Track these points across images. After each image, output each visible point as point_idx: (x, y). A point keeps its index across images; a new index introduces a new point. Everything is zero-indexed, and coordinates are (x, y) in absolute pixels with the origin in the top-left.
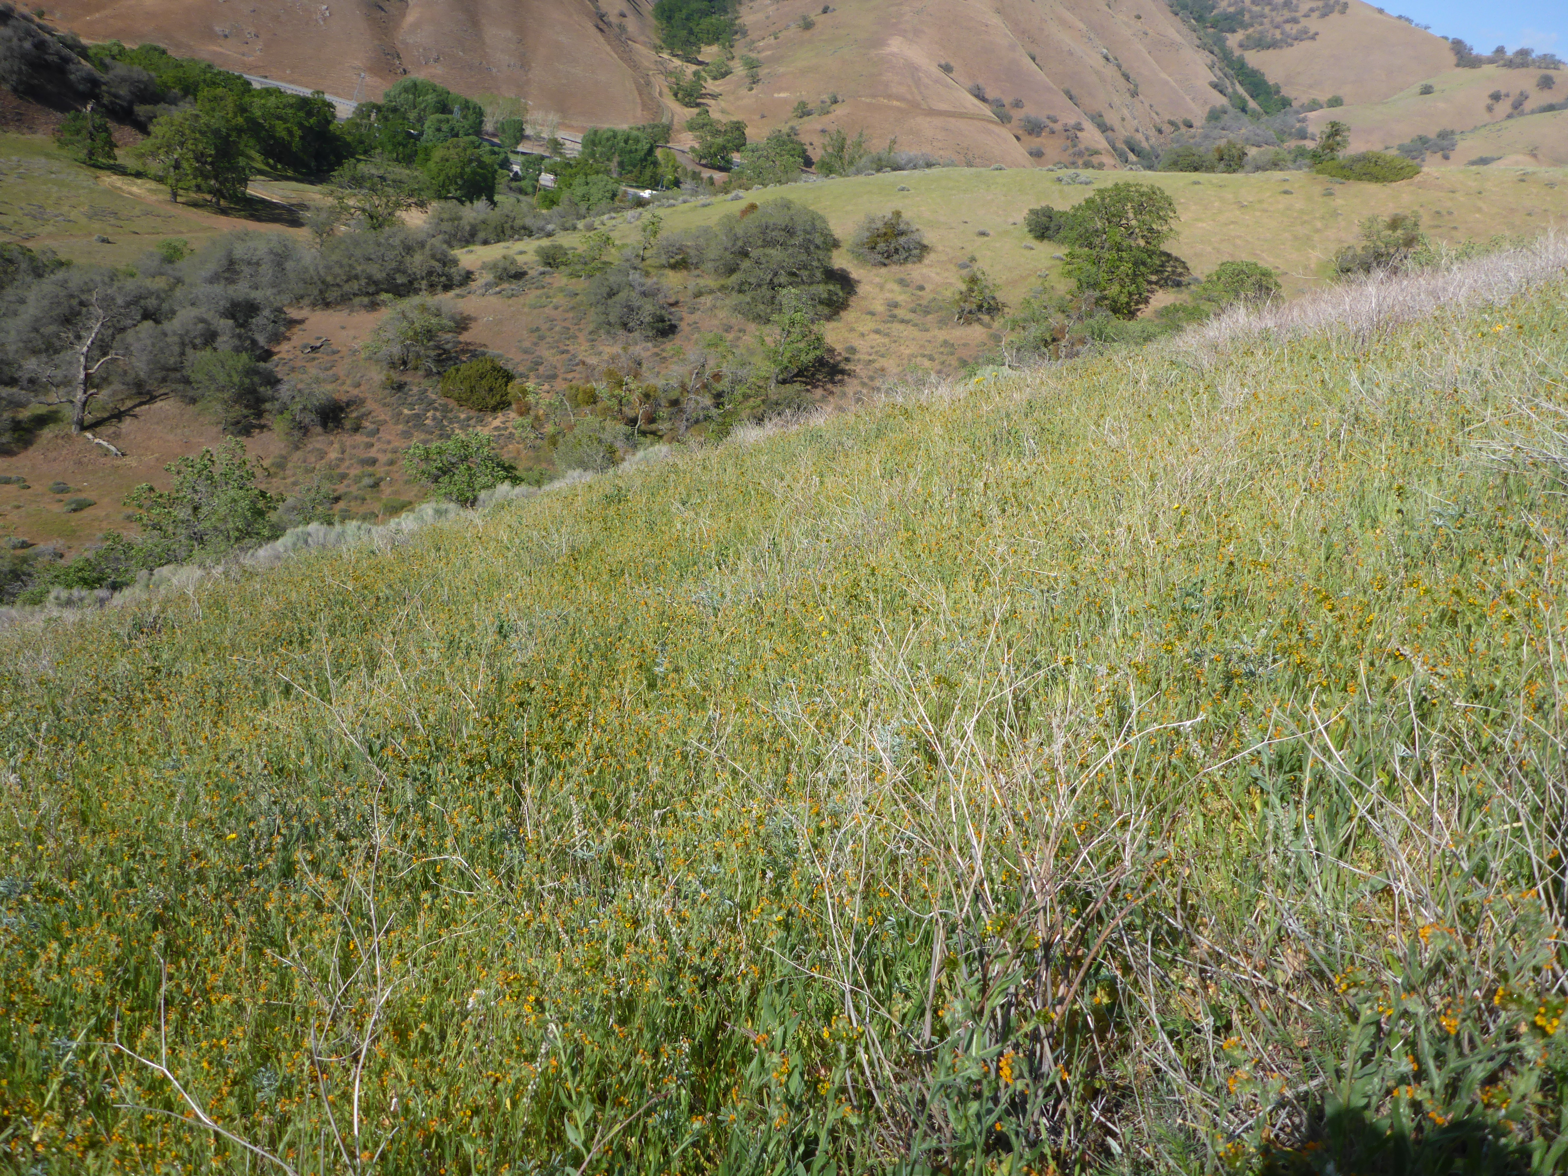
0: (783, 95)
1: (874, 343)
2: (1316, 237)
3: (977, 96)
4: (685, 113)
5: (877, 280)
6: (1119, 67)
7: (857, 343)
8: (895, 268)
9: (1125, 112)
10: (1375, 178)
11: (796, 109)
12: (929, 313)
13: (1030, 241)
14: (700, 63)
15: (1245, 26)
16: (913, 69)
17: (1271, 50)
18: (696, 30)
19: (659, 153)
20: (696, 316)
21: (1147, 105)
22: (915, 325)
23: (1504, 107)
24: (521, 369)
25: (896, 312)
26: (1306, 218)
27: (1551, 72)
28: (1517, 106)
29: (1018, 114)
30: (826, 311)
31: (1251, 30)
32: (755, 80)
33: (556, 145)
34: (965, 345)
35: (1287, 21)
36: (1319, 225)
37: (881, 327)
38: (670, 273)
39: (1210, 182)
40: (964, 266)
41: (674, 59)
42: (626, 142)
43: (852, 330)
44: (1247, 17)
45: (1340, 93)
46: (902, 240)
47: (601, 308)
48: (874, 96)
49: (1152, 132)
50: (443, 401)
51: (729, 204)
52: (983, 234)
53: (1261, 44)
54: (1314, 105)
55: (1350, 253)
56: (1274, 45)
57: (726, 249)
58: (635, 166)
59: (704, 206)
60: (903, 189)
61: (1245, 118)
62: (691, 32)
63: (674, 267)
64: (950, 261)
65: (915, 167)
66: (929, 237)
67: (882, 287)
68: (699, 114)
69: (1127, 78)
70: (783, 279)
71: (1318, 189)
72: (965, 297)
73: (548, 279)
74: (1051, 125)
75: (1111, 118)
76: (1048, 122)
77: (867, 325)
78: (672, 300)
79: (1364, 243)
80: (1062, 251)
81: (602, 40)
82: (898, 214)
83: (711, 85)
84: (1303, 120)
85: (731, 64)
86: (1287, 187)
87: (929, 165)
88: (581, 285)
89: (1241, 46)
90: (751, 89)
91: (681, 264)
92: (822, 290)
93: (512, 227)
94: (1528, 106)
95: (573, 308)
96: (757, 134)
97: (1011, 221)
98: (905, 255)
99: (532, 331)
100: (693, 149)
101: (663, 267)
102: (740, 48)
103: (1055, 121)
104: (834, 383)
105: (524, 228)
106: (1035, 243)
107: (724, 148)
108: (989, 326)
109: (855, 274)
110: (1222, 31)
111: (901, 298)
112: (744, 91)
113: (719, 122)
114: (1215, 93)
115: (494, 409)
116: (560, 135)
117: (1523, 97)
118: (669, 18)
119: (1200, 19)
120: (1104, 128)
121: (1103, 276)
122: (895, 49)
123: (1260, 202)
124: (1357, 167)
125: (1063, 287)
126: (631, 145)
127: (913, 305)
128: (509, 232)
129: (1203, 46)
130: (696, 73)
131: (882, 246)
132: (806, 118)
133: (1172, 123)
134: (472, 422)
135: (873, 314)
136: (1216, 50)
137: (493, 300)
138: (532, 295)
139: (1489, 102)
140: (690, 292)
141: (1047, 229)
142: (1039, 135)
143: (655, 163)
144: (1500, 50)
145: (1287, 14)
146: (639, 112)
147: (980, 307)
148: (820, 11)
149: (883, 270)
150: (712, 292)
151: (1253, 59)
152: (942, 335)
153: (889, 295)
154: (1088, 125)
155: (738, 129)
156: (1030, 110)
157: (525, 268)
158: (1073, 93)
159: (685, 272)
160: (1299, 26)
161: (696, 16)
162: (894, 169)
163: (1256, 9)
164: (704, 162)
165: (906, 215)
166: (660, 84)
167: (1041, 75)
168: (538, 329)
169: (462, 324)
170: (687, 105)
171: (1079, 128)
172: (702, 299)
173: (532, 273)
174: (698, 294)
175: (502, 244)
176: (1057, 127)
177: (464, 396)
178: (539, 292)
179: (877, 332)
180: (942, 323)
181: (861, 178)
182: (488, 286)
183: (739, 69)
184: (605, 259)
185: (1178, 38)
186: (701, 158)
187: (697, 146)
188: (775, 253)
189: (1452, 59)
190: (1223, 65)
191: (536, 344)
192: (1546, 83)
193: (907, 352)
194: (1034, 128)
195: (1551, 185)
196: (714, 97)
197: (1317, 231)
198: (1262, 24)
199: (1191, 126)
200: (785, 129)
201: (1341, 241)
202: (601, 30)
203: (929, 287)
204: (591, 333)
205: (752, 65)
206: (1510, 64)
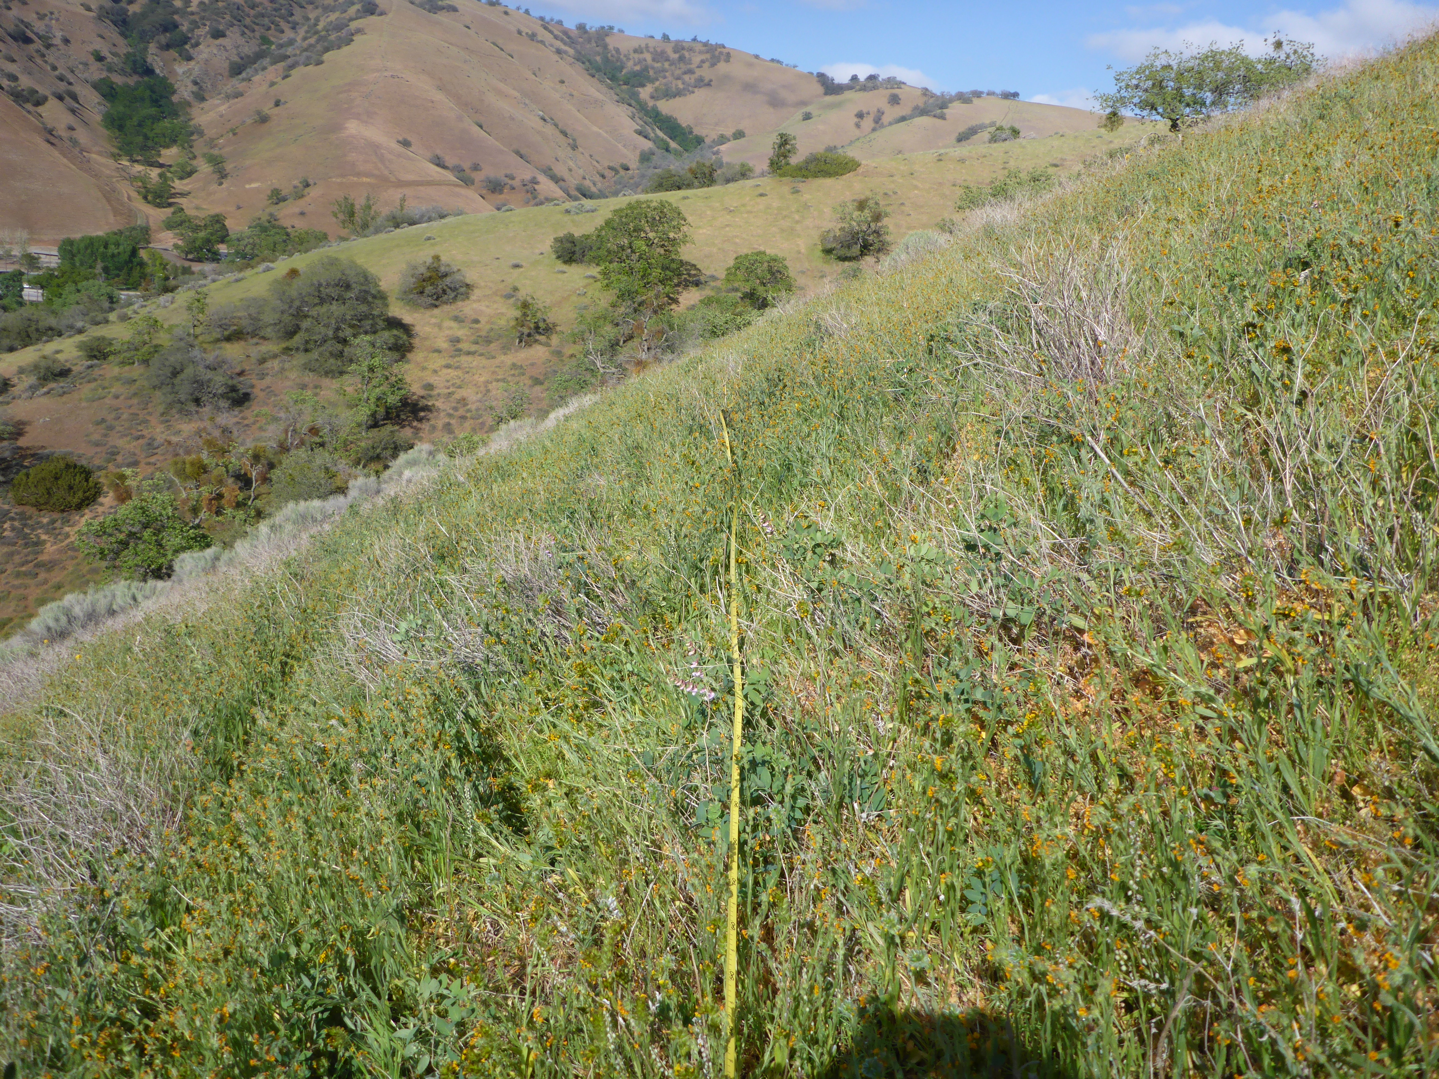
0: (253, 185)
1: (448, 377)
2: (798, 227)
3: (438, 165)
4: (156, 215)
5: (433, 320)
6: (556, 125)
7: (433, 380)
8: (446, 308)
9: (571, 163)
10: (828, 174)
11: (270, 197)
12: (490, 342)
13: (560, 266)
14: (161, 166)
15: (652, 81)
16: (375, 147)
17: (677, 98)
18: (151, 135)
19: (143, 254)
20: (268, 380)
21: (587, 155)
22: (481, 355)
23: (868, 123)
24: (97, 462)
25: (460, 346)
26: (785, 213)
27: (896, 91)
28: (877, 120)
29: (478, 177)
30: (396, 355)
31: (657, 83)
32: (222, 176)
33: (32, 260)
34: (532, 365)
35: (685, 73)
36: (797, 217)
37: (451, 361)
38: (227, 346)
39: (696, 195)
40: (509, 296)
41: (136, 165)
42: (106, 247)
43: (424, 369)
44: (651, 73)
45: (741, 127)
46: (448, 281)
47: (169, 388)
48: (343, 176)
49: (597, 178)
50: (19, 509)
51: (262, 275)
52: (517, 266)
53: (668, 94)
54: (723, 139)
55: (832, 235)
56: (678, 94)
57: (283, 312)
58: (120, 269)
59: (237, 281)
60: (429, 239)
61: (671, 157)
62: (146, 138)
63: (228, 339)
64: (495, 293)
65: (430, 220)
66: (471, 276)
67: (440, 327)
68: (174, 213)
69: (565, 134)
70: (348, 332)
71: (786, 189)
72: (520, 322)
73: (97, 372)
74: (510, 182)
75: (560, 170)
76: (507, 180)
77: (437, 362)
78: (238, 370)
79: (839, 226)
80: (594, 271)
81: (56, 153)
82: (437, 258)
83: (178, 185)
84: (717, 153)
85: (194, 162)
86: (761, 191)
87: (442, 217)
88: (137, 371)
89: (652, 97)
90: (221, 184)
91: (235, 336)
92: (387, 336)
93: (37, 330)
94: (886, 119)
95: (135, 394)
96: (237, 225)
97: (538, 251)
98: (453, 295)
99: (98, 423)
100: (176, 246)
101: (218, 340)
102: (199, 146)
103: (513, 178)
104: (420, 420)
105: (51, 329)
106: (565, 267)
107: (208, 241)
108: (548, 345)
109: (407, 318)
110: (633, 86)
111: (461, 333)
112: (214, 187)
113: (197, 217)
114: (641, 139)
115: (79, 507)
116: (33, 250)
117: (880, 113)
118: (121, 128)
119: (613, 78)
120: (556, 179)
121: (637, 284)
122: (353, 131)
123: (743, 205)
124: (812, 167)
125: (604, 299)
126: (112, 249)
127: (473, 338)
128: (34, 336)
129: (621, 101)
130: (161, 175)
131: (429, 290)
132: (281, 204)
133: (611, 168)
134: (58, 524)
135: (438, 351)
136: (633, 103)
137: (44, 401)
138: (86, 390)
139: (856, 120)
140: (253, 360)
141: (574, 253)
142: (501, 192)
143: (142, 264)
144: (854, 78)
145: (684, 67)
146: (111, 219)
147: (537, 328)
148: (272, 105)
149: (436, 311)
150: (275, 356)
151: (665, 107)
152: (509, 359)
153: (447, 332)
154: (542, 178)
155: (218, 221)
156: (488, 172)
157: (68, 365)
158: (522, 152)
159: (242, 343)
160: (696, 76)
161: (149, 122)
162: (410, 224)
163: (658, 65)
164: (190, 256)
165: (444, 259)
166: (127, 191)
167: (491, 140)
168: (103, 420)
169: (18, 430)
170: (159, 206)
171: (534, 181)
172: (269, 364)
173: (75, 369)
174: (262, 361)
175: (30, 349)
176: (516, 183)
177: (42, 501)
178: (93, 385)
179: (448, 366)
180: (505, 349)
181: (382, 236)
182: (33, 388)
183: (204, 168)
184: (155, 342)
185: (600, 96)
186: (187, 253)
187: (180, 243)
188: (335, 308)
189: (820, 89)
190: (641, 115)
191: (106, 435)
192: (895, 100)
193: (482, 379)
194: (495, 187)
195: (962, 161)
196: (182, 195)
197: (797, 222)
198: (665, 77)
199: (627, 169)
200: (265, 218)
201: (819, 228)
202: (52, 144)
203: (483, 320)
204: (162, 414)
205: (217, 162)
206: (864, 88)
